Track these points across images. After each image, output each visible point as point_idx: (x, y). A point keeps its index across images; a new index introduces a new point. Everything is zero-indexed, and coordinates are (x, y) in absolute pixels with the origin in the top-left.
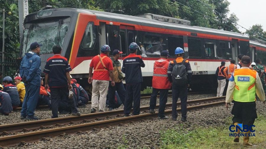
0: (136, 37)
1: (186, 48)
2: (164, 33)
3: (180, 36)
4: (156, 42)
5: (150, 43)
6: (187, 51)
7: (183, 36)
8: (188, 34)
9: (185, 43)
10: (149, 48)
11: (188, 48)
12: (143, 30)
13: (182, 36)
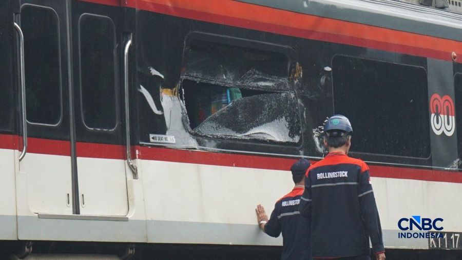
0: (129, 42)
1: (443, 117)
2: (312, 38)
3: (406, 58)
4: (265, 80)
5: (227, 79)
6: (449, 134)
7: (425, 59)
8: (454, 54)
9: (436, 96)
10: (224, 108)
11: (453, 119)
12: (176, 9)
13: (423, 61)
